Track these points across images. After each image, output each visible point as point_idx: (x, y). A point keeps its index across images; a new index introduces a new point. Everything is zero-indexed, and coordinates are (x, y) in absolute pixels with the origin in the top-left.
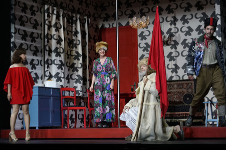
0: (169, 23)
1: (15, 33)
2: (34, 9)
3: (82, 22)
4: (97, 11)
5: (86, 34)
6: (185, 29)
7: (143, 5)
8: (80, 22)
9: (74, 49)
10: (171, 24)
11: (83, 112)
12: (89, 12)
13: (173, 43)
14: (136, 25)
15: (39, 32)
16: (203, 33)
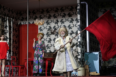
0: (55, 23)
3: (10, 21)
4: (17, 15)
5: (11, 27)
7: (41, 13)
8: (9, 21)
9: (5, 35)
10: (55, 24)
11: (9, 68)
12: (13, 16)
13: (56, 33)
14: (37, 24)
16: (71, 28)
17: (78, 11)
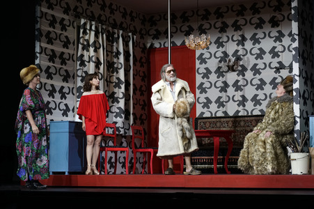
0: (236, 42)
1: (40, 53)
2: (65, 23)
3: (126, 40)
4: (144, 25)
5: (130, 55)
6: (256, 51)
7: (202, 19)
8: (123, 40)
9: (115, 74)
10: (238, 45)
11: (125, 155)
12: (134, 27)
13: (240, 68)
14: (193, 46)
15: (71, 52)
16: (278, 56)
17: (293, 12)
